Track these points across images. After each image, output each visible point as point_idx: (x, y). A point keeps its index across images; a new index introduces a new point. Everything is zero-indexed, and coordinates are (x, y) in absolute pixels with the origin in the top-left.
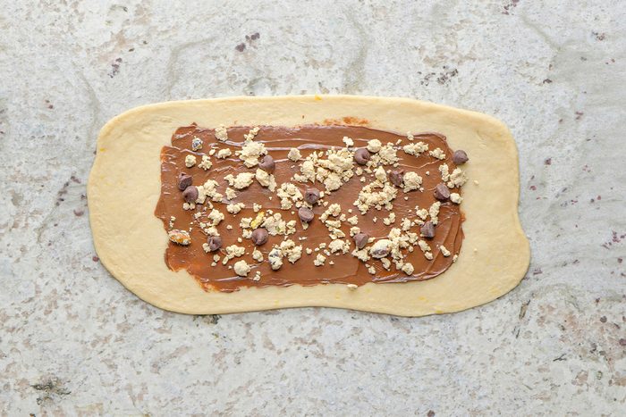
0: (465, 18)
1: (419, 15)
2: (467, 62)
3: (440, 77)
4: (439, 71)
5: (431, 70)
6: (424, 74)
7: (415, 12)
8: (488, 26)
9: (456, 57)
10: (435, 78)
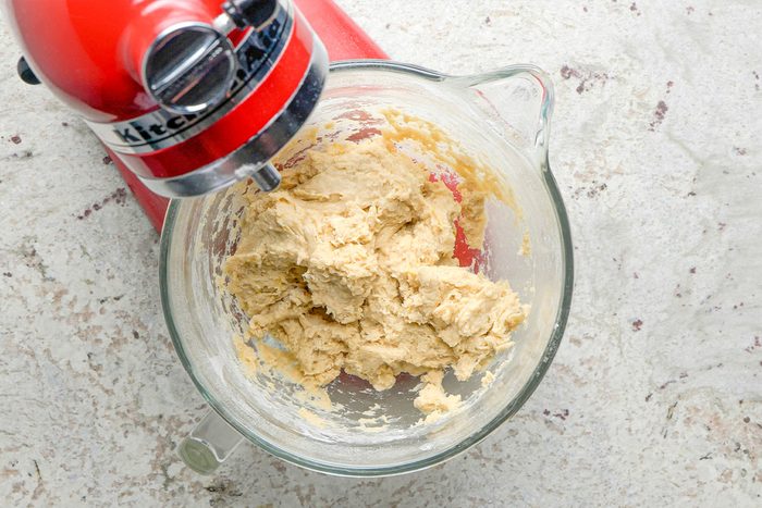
0: (612, 135)
1: (570, 133)
2: (615, 177)
3: (590, 191)
4: (589, 186)
5: (581, 185)
6: (575, 189)
7: (566, 129)
8: (635, 142)
9: (605, 172)
10: (585, 192)
